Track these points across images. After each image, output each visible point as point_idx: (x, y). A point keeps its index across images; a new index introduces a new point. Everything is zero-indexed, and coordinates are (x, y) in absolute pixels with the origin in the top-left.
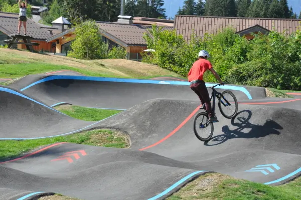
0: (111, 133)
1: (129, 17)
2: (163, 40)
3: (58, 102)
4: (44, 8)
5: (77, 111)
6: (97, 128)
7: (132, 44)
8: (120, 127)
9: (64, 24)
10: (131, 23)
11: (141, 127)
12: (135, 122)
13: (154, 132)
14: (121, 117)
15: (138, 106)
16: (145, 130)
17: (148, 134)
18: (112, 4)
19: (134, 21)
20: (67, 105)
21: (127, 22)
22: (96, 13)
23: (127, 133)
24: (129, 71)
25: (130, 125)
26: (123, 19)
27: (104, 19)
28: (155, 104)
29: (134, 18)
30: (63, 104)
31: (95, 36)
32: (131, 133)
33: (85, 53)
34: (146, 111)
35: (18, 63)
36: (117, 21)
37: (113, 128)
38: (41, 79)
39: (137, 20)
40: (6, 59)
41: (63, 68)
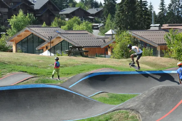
0: (127, 113)
1: (158, 25)
2: (178, 40)
3: (98, 92)
4: (102, 24)
5: (111, 97)
6: (118, 110)
7: (161, 44)
8: (133, 109)
9: (112, 35)
10: (160, 29)
11: (149, 108)
12: (144, 104)
13: (159, 110)
14: (134, 101)
15: (147, 92)
16: (151, 109)
17: (154, 112)
18: (147, 17)
19: (162, 28)
20: (104, 93)
21: (157, 28)
22: (136, 24)
23: (138, 112)
24: (154, 65)
25: (140, 106)
26: (154, 27)
27: (142, 29)
28: (158, 89)
29: (163, 25)
30: (101, 93)
31: (129, 42)
32: (141, 112)
33: (123, 55)
34: (152, 95)
35: (73, 65)
36: (149, 28)
37: (129, 109)
38: (86, 76)
39: (165, 26)
40: (65, 63)
41: (103, 67)
